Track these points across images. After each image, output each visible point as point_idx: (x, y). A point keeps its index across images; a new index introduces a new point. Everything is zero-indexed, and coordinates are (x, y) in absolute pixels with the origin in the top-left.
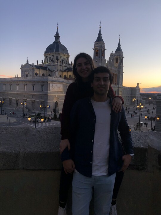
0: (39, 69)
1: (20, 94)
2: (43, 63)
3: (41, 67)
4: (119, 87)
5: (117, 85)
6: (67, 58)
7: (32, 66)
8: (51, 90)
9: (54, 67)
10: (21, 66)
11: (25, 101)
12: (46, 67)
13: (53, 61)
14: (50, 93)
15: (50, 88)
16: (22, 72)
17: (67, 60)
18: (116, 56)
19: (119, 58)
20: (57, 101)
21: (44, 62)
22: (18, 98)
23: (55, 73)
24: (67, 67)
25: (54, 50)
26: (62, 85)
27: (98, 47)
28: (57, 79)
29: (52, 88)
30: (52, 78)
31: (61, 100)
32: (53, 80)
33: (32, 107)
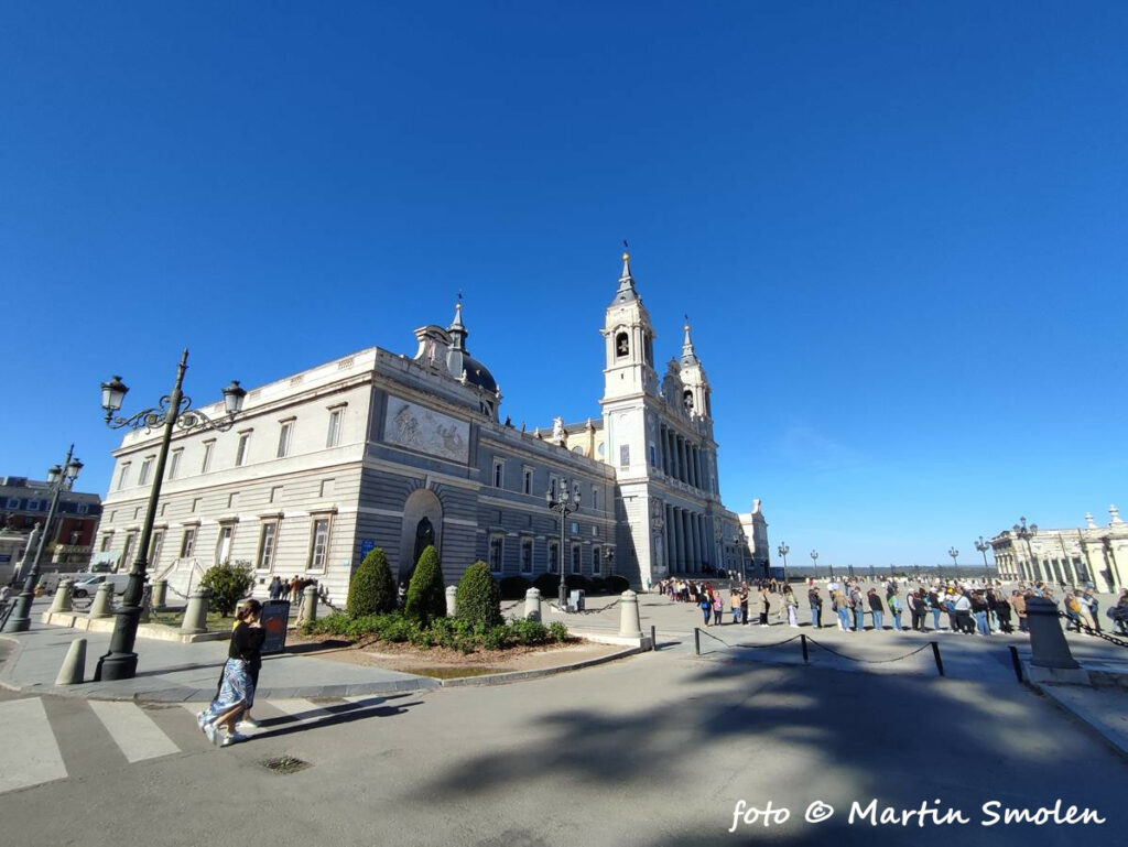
4: (709, 501)
5: (703, 493)
8: (390, 439)
15: (383, 425)
20: (431, 520)
22: (195, 520)
23: (427, 342)
26: (468, 425)
27: (624, 323)
28: (437, 380)
29: (400, 425)
30: (405, 369)
31: (453, 514)
32: (412, 378)
33: (259, 566)
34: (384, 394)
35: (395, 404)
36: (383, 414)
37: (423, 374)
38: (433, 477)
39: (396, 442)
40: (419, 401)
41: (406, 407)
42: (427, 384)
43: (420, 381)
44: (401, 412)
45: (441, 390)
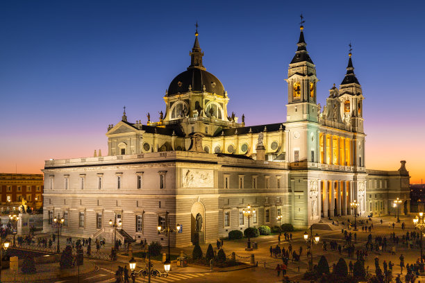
0: (154, 133)
1: (106, 197)
3: (158, 128)
5: (352, 168)
7: (137, 129)
8: (184, 186)
9: (190, 126)
12: (170, 127)
14: (183, 193)
15: (181, 181)
16: (111, 144)
17: (221, 109)
18: (344, 96)
19: (351, 100)
20: (201, 213)
21: (164, 115)
24: (221, 125)
25: (190, 88)
26: (212, 171)
27: (298, 76)
29: (187, 180)
30: (187, 155)
31: (209, 209)
32: (190, 158)
33: (137, 231)
34: (181, 169)
35: (184, 172)
36: (181, 177)
38: (201, 196)
39: (187, 187)
40: (193, 167)
41: (189, 172)
42: (195, 159)
43: (193, 159)
44: (187, 174)
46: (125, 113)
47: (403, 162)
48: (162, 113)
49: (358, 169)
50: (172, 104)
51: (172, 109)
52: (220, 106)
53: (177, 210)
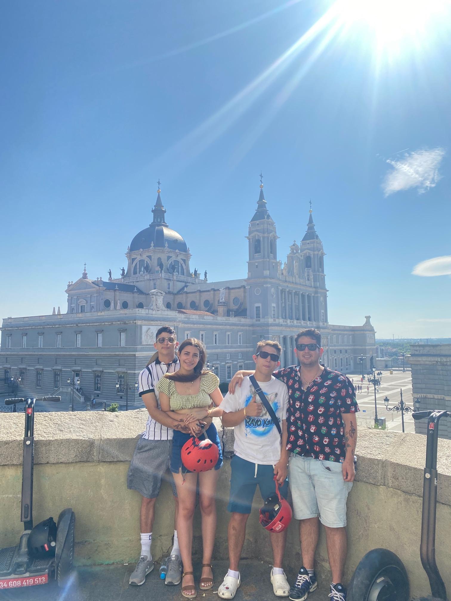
0: (115, 290)
1: (64, 355)
2: (123, 274)
3: (119, 285)
6: (184, 261)
7: (98, 285)
8: (144, 343)
9: (152, 283)
10: (69, 286)
11: (77, 375)
12: (132, 284)
13: (150, 270)
14: (142, 350)
15: (141, 338)
16: (70, 301)
17: (184, 265)
18: (305, 252)
19: (312, 256)
21: (126, 272)
22: (59, 368)
23: (155, 298)
24: (183, 282)
25: (152, 245)
27: (258, 233)
28: (159, 312)
29: (147, 337)
30: (147, 313)
32: (150, 315)
33: (95, 390)
34: (141, 326)
35: (144, 328)
36: (141, 334)
37: (154, 312)
39: (146, 344)
40: (153, 324)
41: (149, 329)
42: (156, 316)
43: (153, 316)
44: (147, 331)
45: (161, 316)
46: (85, 270)
47: (368, 318)
48: (123, 270)
49: (321, 324)
50: (133, 260)
51: (134, 265)
52: (182, 262)
53: (136, 367)
